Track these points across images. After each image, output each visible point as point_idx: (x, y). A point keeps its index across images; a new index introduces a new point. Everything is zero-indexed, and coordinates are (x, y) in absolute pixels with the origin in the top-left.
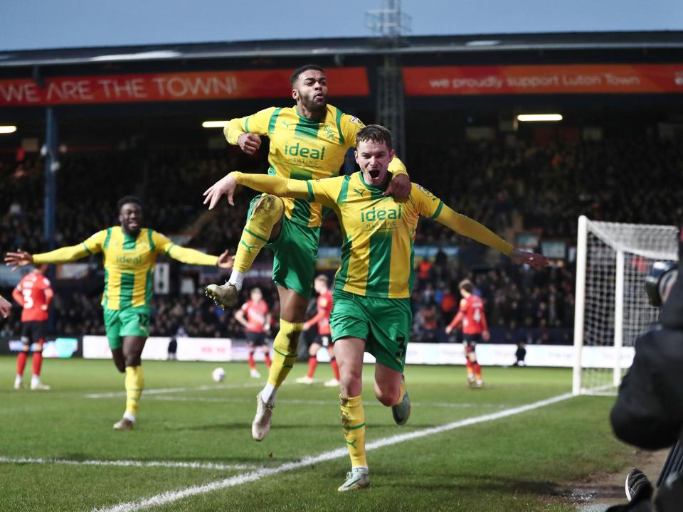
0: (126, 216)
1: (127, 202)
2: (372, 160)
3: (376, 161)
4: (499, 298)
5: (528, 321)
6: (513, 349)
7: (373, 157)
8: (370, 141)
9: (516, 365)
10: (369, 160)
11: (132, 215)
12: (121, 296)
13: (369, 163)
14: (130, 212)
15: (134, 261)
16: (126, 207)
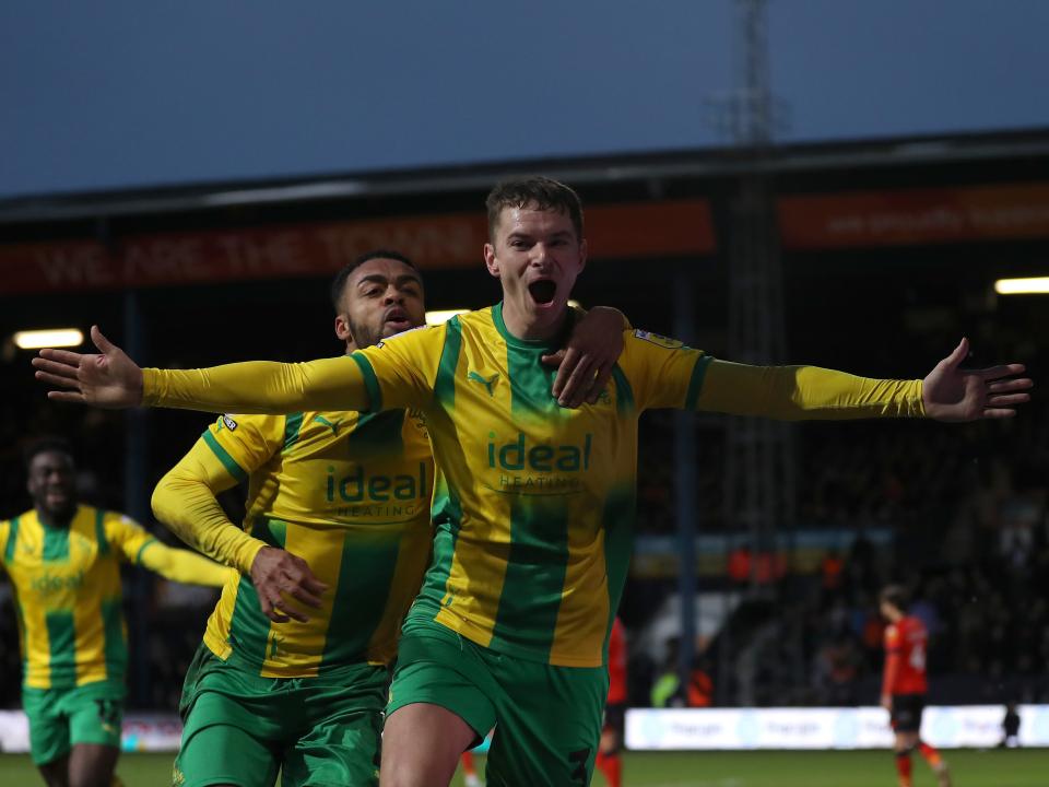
0: (40, 481)
1: (40, 449)
2: (538, 253)
3: (548, 255)
4: (968, 622)
5: (1025, 662)
6: (996, 714)
7: (539, 246)
8: (534, 204)
9: (1002, 746)
10: (530, 254)
11: (54, 478)
12: (52, 666)
13: (528, 262)
14: (48, 471)
15: (68, 585)
16: (41, 460)
